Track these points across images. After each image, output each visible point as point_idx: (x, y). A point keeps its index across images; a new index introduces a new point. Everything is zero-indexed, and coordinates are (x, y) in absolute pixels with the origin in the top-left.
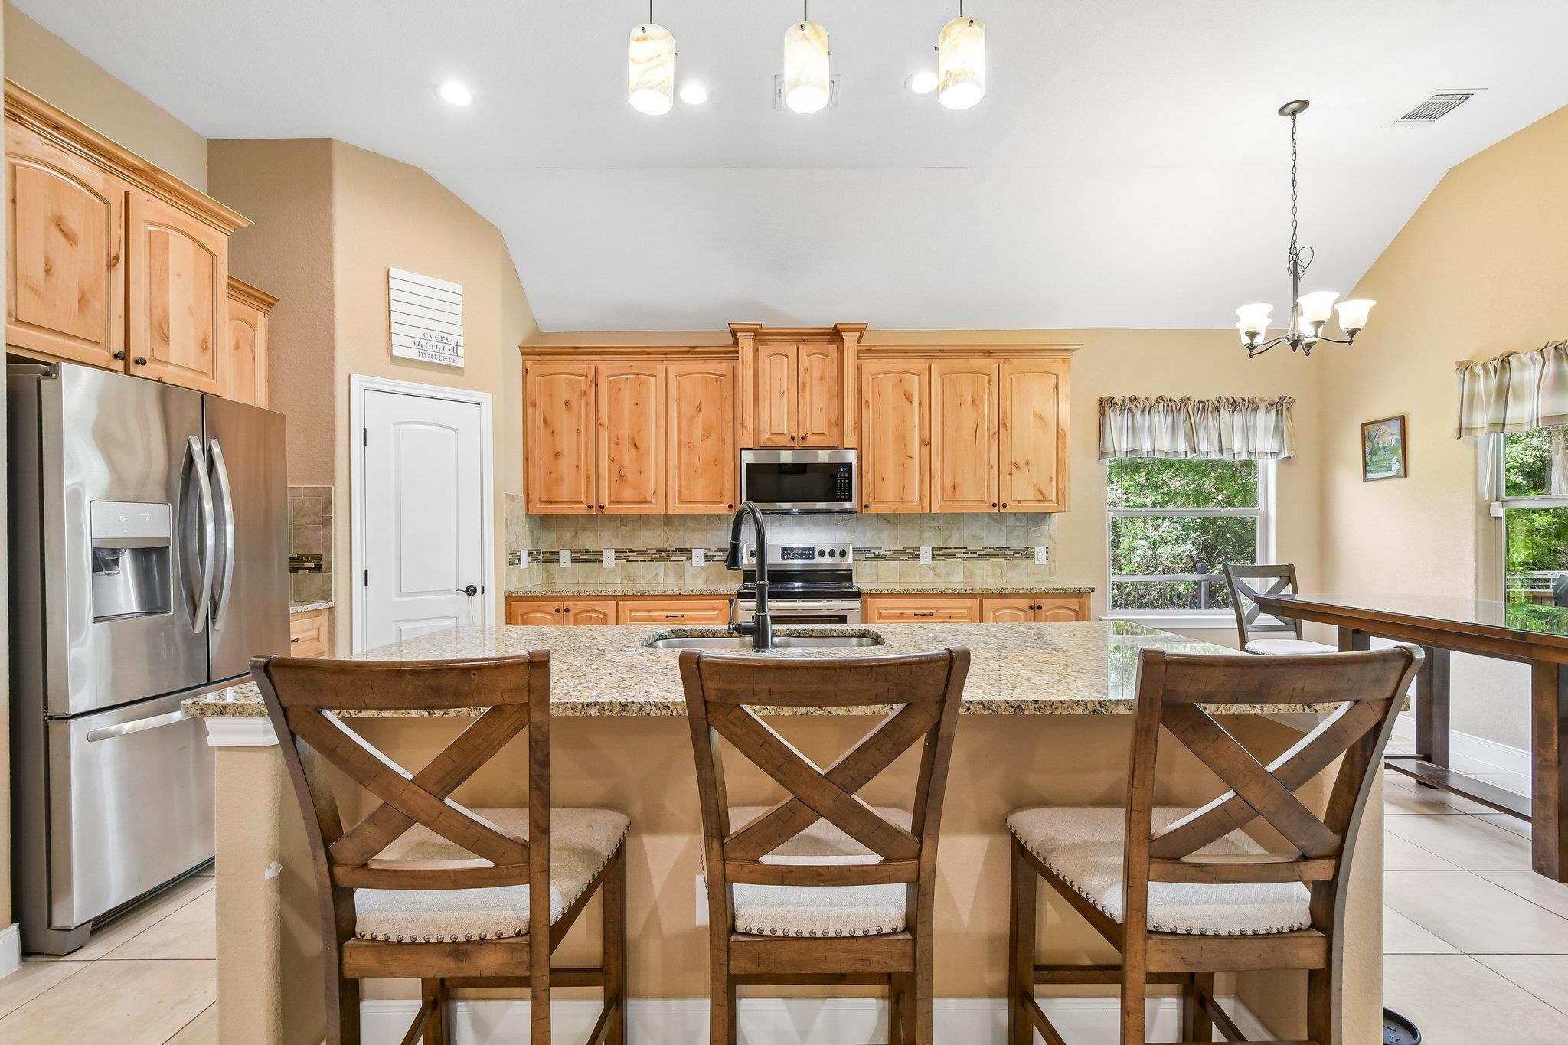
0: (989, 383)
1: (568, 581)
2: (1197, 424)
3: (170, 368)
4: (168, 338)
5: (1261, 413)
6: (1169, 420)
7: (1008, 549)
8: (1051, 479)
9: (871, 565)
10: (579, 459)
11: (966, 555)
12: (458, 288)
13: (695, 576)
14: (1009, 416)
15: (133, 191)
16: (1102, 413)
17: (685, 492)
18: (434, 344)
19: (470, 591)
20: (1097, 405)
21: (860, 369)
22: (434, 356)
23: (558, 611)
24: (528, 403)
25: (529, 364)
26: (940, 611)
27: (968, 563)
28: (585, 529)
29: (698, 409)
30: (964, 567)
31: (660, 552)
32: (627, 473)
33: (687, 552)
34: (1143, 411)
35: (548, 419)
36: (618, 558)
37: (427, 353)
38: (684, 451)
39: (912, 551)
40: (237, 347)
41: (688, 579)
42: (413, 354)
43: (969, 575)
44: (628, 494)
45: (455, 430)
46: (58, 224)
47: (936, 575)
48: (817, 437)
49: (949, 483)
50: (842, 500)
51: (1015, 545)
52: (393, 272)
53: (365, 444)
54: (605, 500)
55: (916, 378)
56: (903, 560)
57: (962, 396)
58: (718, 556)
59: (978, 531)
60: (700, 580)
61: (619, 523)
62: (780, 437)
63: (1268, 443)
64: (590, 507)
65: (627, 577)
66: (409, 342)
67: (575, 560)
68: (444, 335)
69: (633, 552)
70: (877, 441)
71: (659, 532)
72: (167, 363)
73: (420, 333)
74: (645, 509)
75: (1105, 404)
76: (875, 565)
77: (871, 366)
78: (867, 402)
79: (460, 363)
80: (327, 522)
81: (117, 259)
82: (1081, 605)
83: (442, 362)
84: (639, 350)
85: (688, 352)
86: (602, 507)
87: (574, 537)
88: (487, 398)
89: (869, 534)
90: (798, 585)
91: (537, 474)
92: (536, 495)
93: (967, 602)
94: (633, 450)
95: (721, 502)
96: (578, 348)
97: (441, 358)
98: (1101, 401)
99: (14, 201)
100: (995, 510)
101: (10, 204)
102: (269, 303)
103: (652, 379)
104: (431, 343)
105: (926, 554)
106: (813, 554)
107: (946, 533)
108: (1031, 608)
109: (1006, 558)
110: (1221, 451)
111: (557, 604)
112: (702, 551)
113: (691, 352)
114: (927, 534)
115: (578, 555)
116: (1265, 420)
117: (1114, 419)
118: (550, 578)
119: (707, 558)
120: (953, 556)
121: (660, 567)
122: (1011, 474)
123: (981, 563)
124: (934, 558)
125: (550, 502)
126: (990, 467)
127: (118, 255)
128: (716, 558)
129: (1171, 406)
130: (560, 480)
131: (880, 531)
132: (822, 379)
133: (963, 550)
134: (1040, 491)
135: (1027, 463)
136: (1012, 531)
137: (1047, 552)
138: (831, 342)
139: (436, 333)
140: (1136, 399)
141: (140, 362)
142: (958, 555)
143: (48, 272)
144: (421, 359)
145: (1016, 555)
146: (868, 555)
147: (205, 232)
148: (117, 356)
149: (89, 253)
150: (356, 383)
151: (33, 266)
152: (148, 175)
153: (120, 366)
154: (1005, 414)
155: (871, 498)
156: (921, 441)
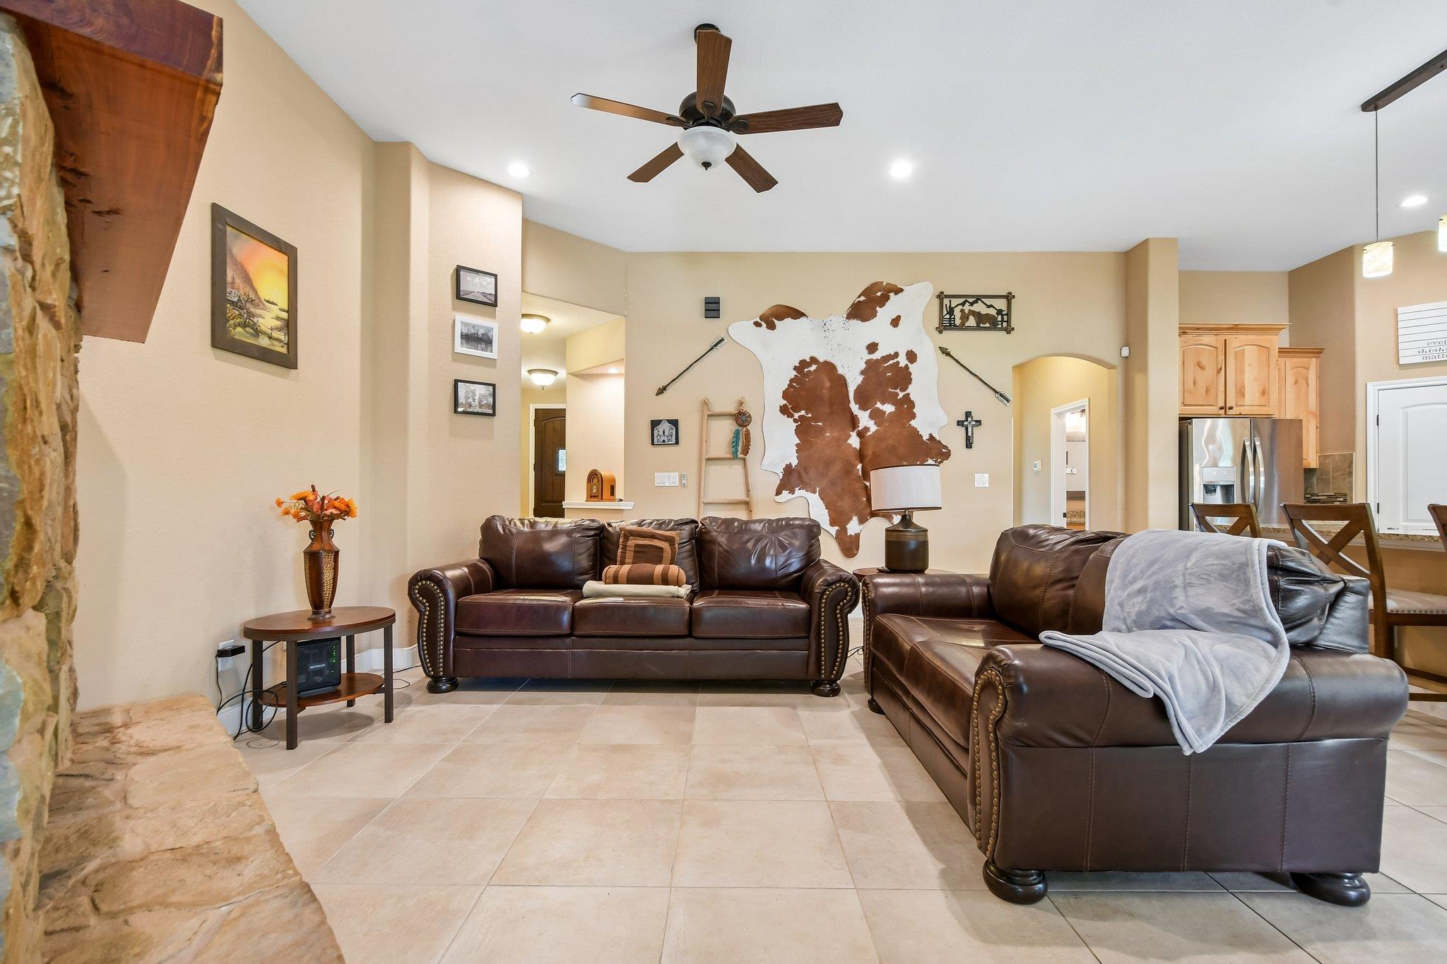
3: (1246, 407)
4: (1245, 395)
15: (1228, 337)
18: (1438, 348)
22: (1437, 356)
37: (1431, 355)
40: (1296, 383)
42: (1418, 359)
46: (1198, 365)
52: (1400, 310)
53: (1378, 425)
66: (1415, 352)
72: (1244, 405)
73: (1424, 344)
80: (1350, 474)
81: (1221, 369)
83: (1444, 359)
97: (1444, 356)
99: (1184, 362)
101: (1182, 364)
102: (1318, 352)
104: (1434, 348)
127: (1221, 367)
139: (1439, 340)
141: (1231, 408)
143: (1194, 384)
144: (1425, 361)
147: (1264, 339)
148: (1221, 408)
149: (1210, 370)
150: (1371, 388)
151: (1190, 384)
152: (1235, 328)
153: (1222, 411)
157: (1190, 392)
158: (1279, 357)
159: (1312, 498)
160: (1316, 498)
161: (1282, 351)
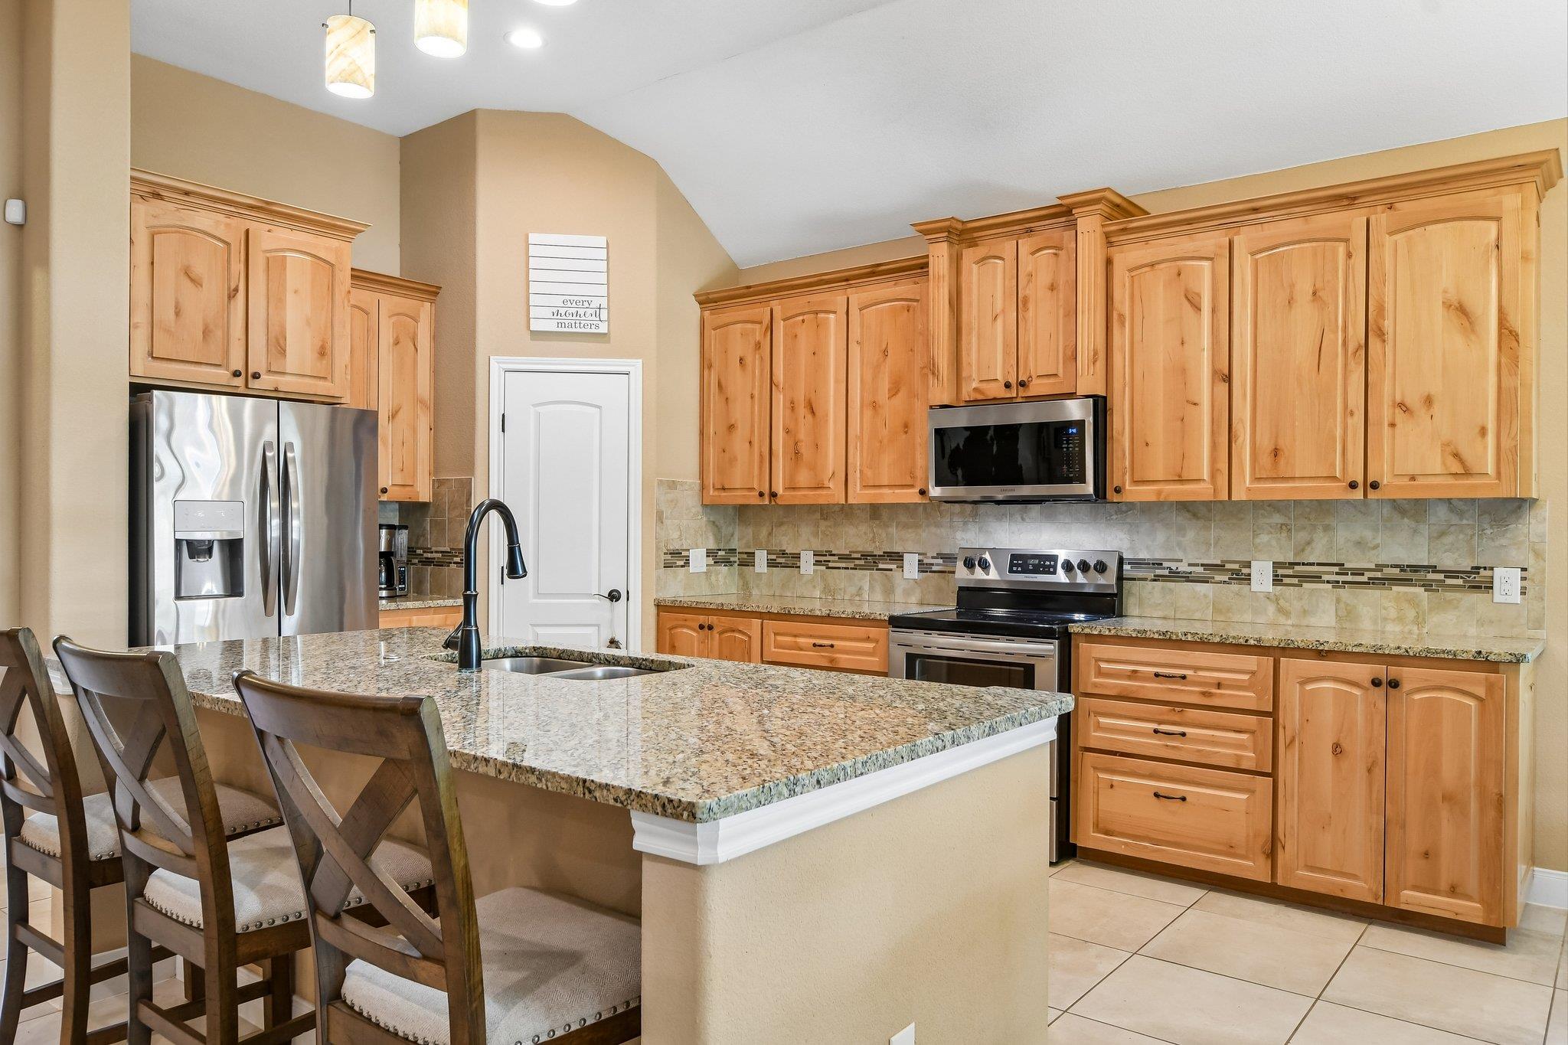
0: (1349, 255)
1: (764, 592)
3: (288, 378)
4: (285, 351)
7: (1434, 569)
8: (1483, 431)
9: (1163, 588)
10: (752, 432)
11: (1341, 578)
12: (602, 241)
13: (907, 593)
14: (1389, 313)
15: (253, 226)
17: (869, 473)
18: (574, 311)
19: (614, 596)
21: (1109, 262)
22: (573, 325)
23: (701, 627)
24: (705, 364)
25: (707, 313)
26: (1201, 673)
27: (1345, 593)
28: (781, 524)
29: (885, 353)
30: (1338, 601)
31: (864, 556)
32: (805, 450)
33: (897, 557)
35: (723, 384)
36: (817, 563)
37: (567, 322)
38: (868, 413)
39: (1236, 566)
40: (397, 343)
41: (899, 596)
42: (551, 326)
43: (1347, 616)
44: (803, 478)
45: (599, 407)
46: (186, 273)
47: (1281, 611)
48: (1045, 381)
49: (1266, 443)
50: (1070, 481)
51: (1448, 562)
52: (533, 238)
53: (503, 431)
54: (779, 488)
55: (1206, 264)
56: (1220, 582)
57: (1292, 286)
58: (938, 565)
59: (1368, 534)
60: (914, 599)
61: (818, 515)
62: (993, 385)
64: (761, 494)
65: (827, 590)
66: (547, 312)
67: (771, 564)
68: (584, 298)
69: (834, 555)
71: (863, 528)
72: (284, 373)
73: (558, 301)
74: (821, 498)
76: (1170, 589)
77: (1127, 258)
78: (1121, 316)
79: (603, 328)
81: (236, 290)
82: (1490, 687)
83: (583, 330)
84: (816, 279)
85: (873, 274)
86: (773, 495)
87: (770, 534)
88: (635, 366)
89: (1161, 536)
90: (1000, 612)
91: (712, 452)
92: (711, 479)
93: (1251, 662)
94: (809, 416)
95: (912, 486)
96: (749, 287)
97: (582, 325)
99: (152, 263)
100: (1358, 494)
101: (149, 266)
102: (432, 292)
103: (832, 316)
104: (571, 311)
105: (1262, 574)
106: (1055, 567)
107: (1303, 536)
108: (1376, 683)
109: (1427, 586)
111: (702, 619)
112: (916, 557)
113: (874, 272)
114: (1264, 538)
115: (774, 557)
118: (745, 586)
119: (923, 567)
120: (1316, 578)
121: (864, 578)
122: (1393, 425)
123: (1374, 594)
124: (1277, 580)
125: (724, 489)
126: (1348, 413)
127: (238, 286)
128: (935, 568)
130: (732, 460)
131: (1181, 530)
132: (1052, 288)
133: (1336, 569)
134: (1456, 455)
135: (1429, 401)
136: (1442, 534)
137: (1523, 579)
138: (1061, 227)
139: (576, 298)
141: (256, 376)
142: (1325, 577)
143: (177, 313)
144: (560, 330)
145: (1449, 581)
146: (1159, 572)
147: (326, 246)
148: (237, 374)
149: (212, 291)
150: (497, 365)
151: (165, 313)
152: (265, 210)
153: (239, 382)
154: (1381, 309)
155: (1127, 477)
156: (1215, 372)
157: (168, 331)
158: (353, 286)
159: (425, 555)
160: (429, 555)
161: (360, 277)
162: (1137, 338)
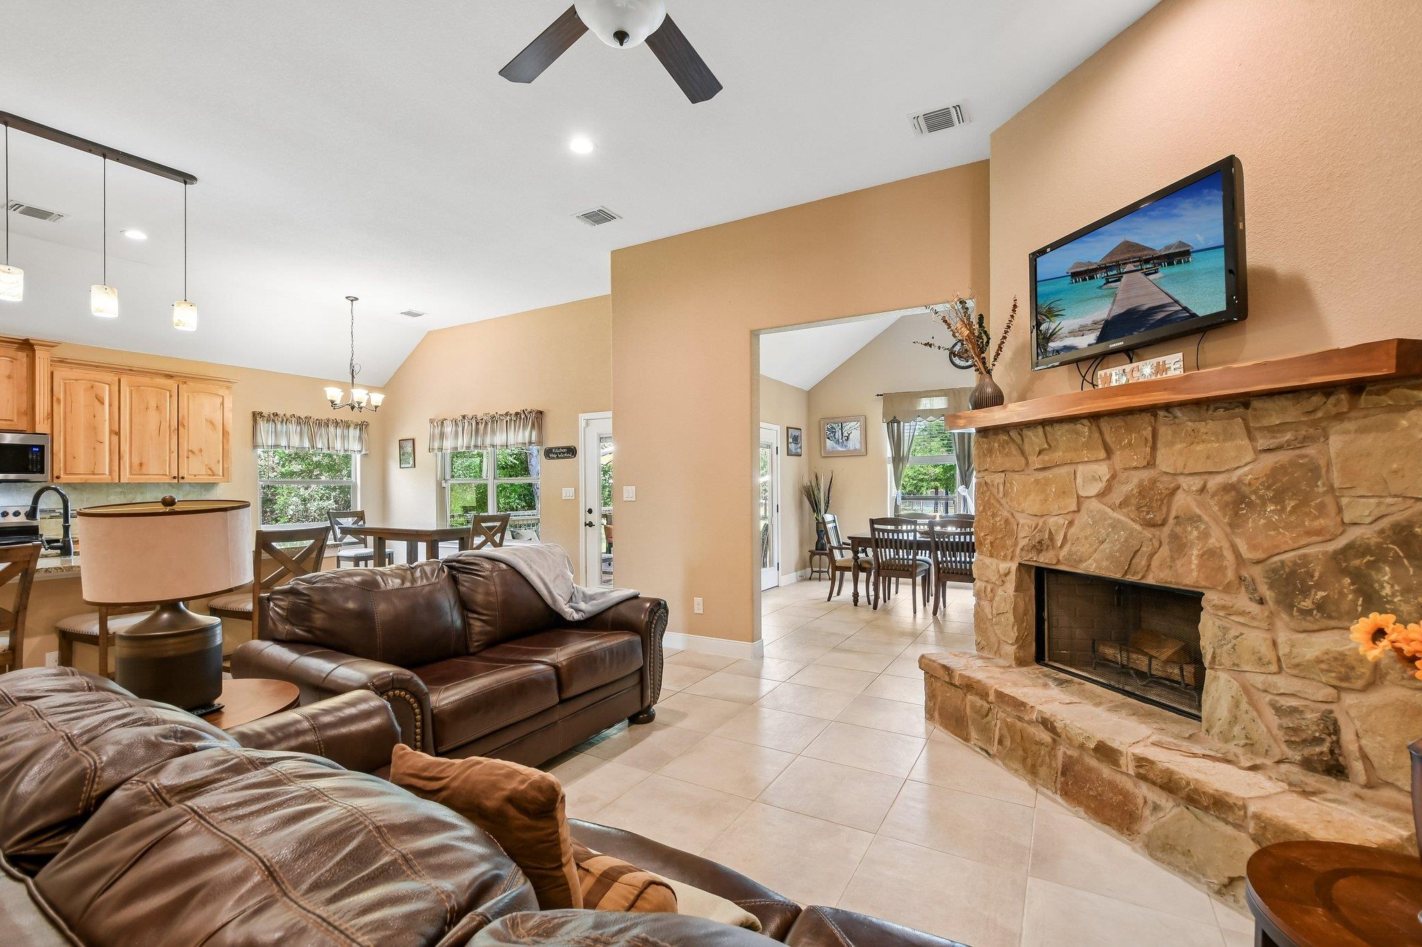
0: (171, 396)
2: (316, 432)
5: (351, 430)
6: (299, 428)
8: (219, 462)
9: (56, 522)
14: (186, 419)
16: (255, 421)
20: (251, 415)
21: (52, 374)
34: (282, 422)
48: (4, 422)
49: (136, 461)
50: (32, 472)
55: (106, 386)
57: (148, 403)
63: (354, 445)
70: (69, 429)
75: (256, 416)
77: (61, 373)
78: (59, 399)
89: (54, 498)
98: (254, 414)
100: (176, 481)
107: (129, 496)
110: (329, 448)
114: (111, 497)
116: (353, 433)
117: (263, 426)
122: (188, 457)
126: (171, 452)
129: (299, 421)
132: (10, 377)
134: (210, 469)
135: (201, 450)
136: (188, 495)
138: (18, 349)
140: (277, 415)
146: (52, 514)
154: (183, 418)
155: (62, 472)
156: (112, 432)
162: (68, 410)
